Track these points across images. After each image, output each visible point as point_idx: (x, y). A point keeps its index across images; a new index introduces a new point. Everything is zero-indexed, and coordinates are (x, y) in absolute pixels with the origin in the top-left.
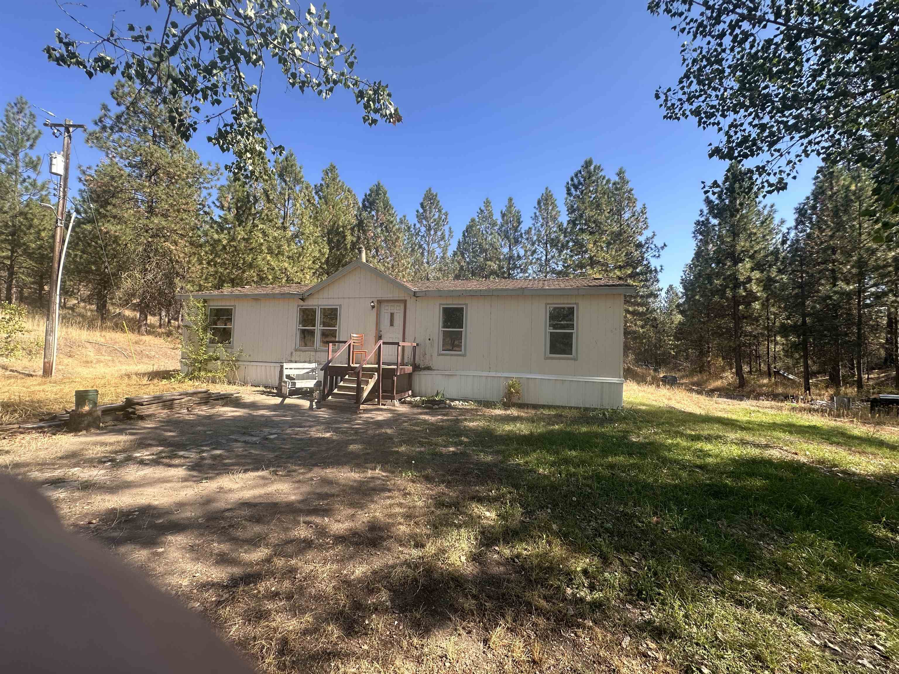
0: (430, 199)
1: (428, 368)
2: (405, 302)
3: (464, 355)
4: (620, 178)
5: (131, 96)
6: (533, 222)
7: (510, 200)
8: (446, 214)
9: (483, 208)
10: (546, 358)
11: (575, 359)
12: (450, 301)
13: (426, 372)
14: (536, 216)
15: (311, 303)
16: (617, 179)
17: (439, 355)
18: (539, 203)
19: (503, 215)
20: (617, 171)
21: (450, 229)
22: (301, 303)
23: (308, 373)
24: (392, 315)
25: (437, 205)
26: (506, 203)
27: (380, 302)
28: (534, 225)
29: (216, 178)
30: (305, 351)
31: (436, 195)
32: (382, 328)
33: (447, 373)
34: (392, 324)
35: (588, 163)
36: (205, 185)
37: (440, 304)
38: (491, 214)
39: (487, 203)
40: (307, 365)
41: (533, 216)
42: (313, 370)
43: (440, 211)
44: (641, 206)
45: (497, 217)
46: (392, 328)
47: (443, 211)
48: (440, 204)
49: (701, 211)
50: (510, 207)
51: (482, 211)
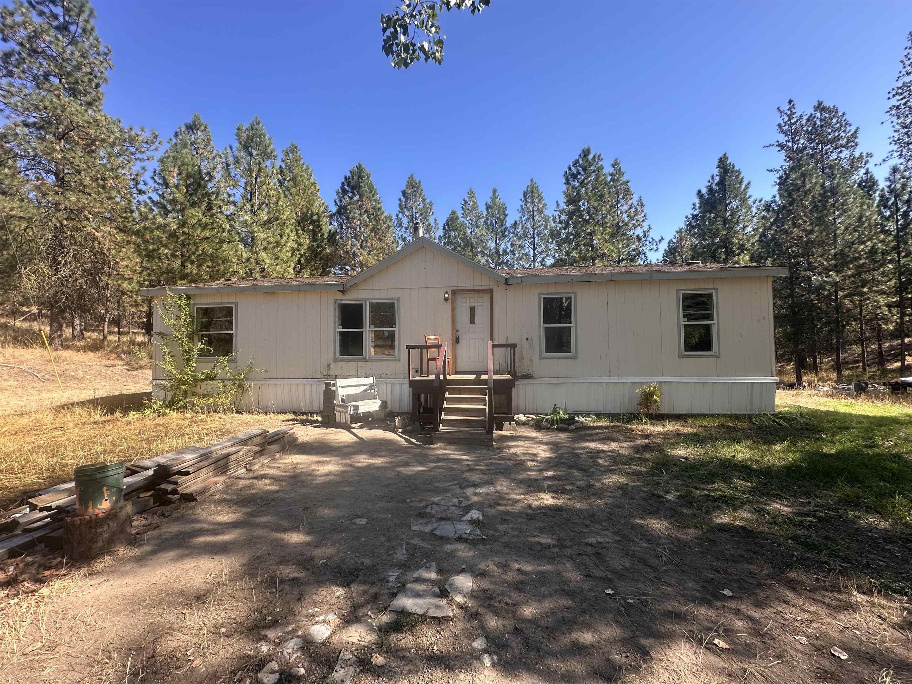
0: (413, 187)
1: (528, 376)
2: (490, 292)
3: (575, 358)
4: (616, 169)
5: (26, 28)
6: (520, 215)
7: (495, 191)
8: (431, 204)
9: (467, 199)
10: (681, 357)
11: (717, 356)
12: (552, 290)
13: (525, 381)
14: (522, 209)
15: (352, 298)
16: (612, 170)
17: (541, 358)
18: (525, 195)
19: (488, 207)
20: (612, 162)
21: (436, 220)
22: (340, 296)
23: (365, 391)
24: (472, 309)
25: (421, 194)
26: (491, 194)
27: (455, 293)
28: (521, 217)
29: (153, 147)
30: (350, 361)
31: (419, 182)
32: (459, 326)
33: (555, 381)
34: (472, 321)
35: (586, 153)
36: (138, 155)
37: (540, 294)
38: (475, 208)
39: (471, 194)
40: (364, 381)
41: (520, 208)
42: (371, 387)
43: (424, 200)
44: (638, 199)
45: (482, 209)
46: (472, 325)
47: (428, 201)
48: (424, 193)
49: (694, 205)
50: (495, 198)
51: (466, 202)
